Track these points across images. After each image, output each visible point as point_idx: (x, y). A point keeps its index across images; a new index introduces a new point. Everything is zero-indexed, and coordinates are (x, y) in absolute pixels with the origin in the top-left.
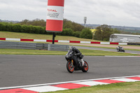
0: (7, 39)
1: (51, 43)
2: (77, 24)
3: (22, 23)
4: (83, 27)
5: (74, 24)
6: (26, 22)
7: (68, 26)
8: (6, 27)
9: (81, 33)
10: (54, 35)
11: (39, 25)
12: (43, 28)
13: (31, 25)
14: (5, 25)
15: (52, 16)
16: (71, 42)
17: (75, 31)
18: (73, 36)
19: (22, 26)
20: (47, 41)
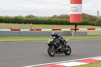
0: (42, 30)
1: (74, 31)
2: (92, 16)
3: (52, 18)
4: (97, 18)
5: (90, 16)
6: (55, 16)
7: (85, 18)
8: (41, 21)
9: (95, 23)
10: (76, 25)
11: (65, 18)
12: (67, 20)
13: (59, 19)
14: (40, 20)
15: (74, 11)
16: (88, 29)
17: (91, 21)
18: (90, 25)
19: (53, 20)
20: (71, 29)
